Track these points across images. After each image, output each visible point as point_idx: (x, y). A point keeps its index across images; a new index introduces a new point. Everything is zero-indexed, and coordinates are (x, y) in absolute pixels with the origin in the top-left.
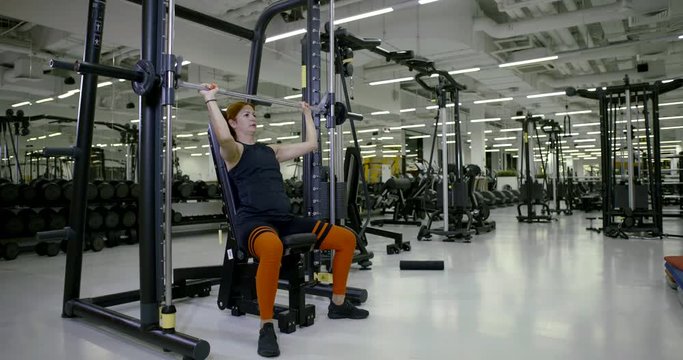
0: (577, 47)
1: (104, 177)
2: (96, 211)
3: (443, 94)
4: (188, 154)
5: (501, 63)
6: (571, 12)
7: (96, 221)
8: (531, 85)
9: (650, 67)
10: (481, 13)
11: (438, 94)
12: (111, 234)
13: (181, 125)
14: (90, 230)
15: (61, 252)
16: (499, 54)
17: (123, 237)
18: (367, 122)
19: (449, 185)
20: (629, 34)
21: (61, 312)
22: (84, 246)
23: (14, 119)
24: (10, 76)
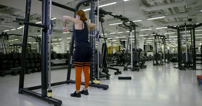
0: (171, 14)
1: (31, 52)
2: (28, 62)
4: (56, 45)
5: (148, 19)
6: (169, 3)
7: (28, 65)
8: (157, 25)
9: (192, 20)
10: (142, 4)
11: (130, 28)
12: (33, 69)
13: (54, 37)
14: (27, 68)
15: (18, 74)
16: (148, 16)
17: (36, 70)
18: (108, 36)
19: (133, 54)
20: (186, 10)
21: (18, 92)
22: (25, 72)
23: (4, 35)
24: (3, 22)
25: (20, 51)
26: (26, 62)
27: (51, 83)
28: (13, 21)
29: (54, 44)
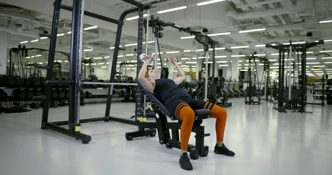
0: (277, 24)
1: (61, 76)
2: (55, 91)
3: (207, 45)
4: (100, 67)
5: (240, 31)
6: (273, 9)
7: (55, 95)
8: (257, 41)
9: (313, 35)
10: (231, 8)
11: (205, 45)
12: (62, 101)
13: (97, 53)
14: (52, 99)
15: (40, 107)
16: (239, 27)
17: (67, 102)
18: (182, 55)
19: (208, 85)
20: (303, 19)
21: (41, 127)
22: (50, 106)
23: (22, 49)
24: (20, 30)
25: (44, 73)
26: (52, 91)
27: (80, 119)
28: (35, 28)
29: (97, 64)
